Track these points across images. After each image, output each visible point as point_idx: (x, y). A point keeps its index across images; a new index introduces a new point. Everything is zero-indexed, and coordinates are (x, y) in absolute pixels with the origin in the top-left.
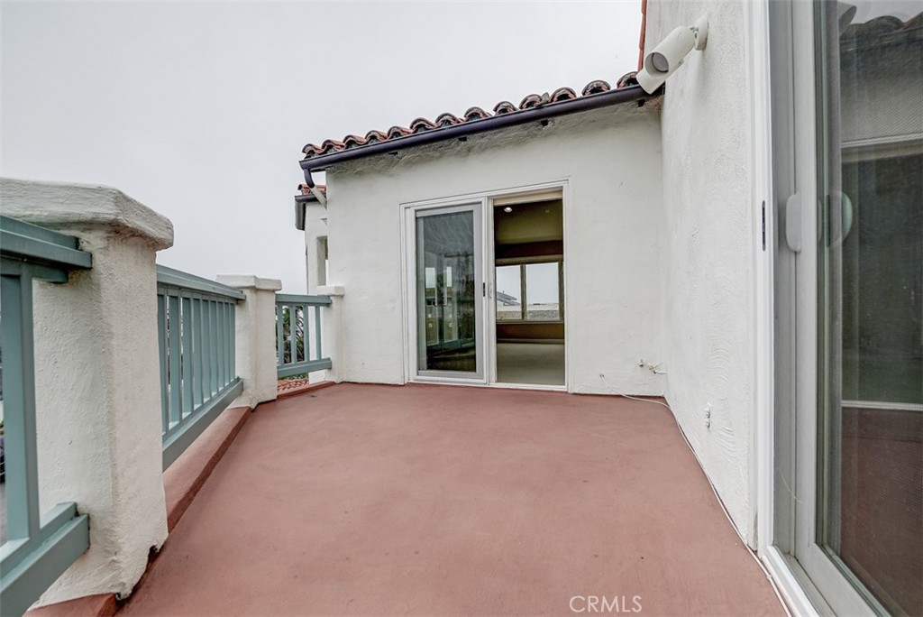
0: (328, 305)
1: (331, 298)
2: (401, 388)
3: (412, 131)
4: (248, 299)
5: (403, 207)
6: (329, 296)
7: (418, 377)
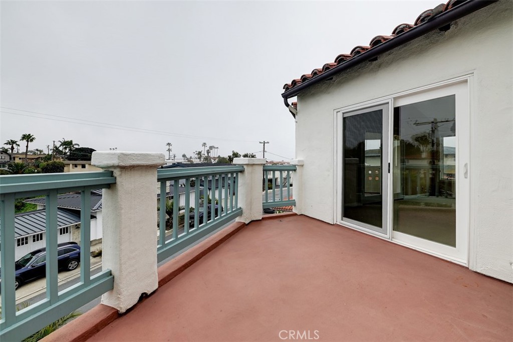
0: (295, 170)
1: (297, 166)
2: (332, 226)
3: (336, 64)
4: (246, 170)
5: (335, 112)
6: (295, 166)
7: (342, 222)
